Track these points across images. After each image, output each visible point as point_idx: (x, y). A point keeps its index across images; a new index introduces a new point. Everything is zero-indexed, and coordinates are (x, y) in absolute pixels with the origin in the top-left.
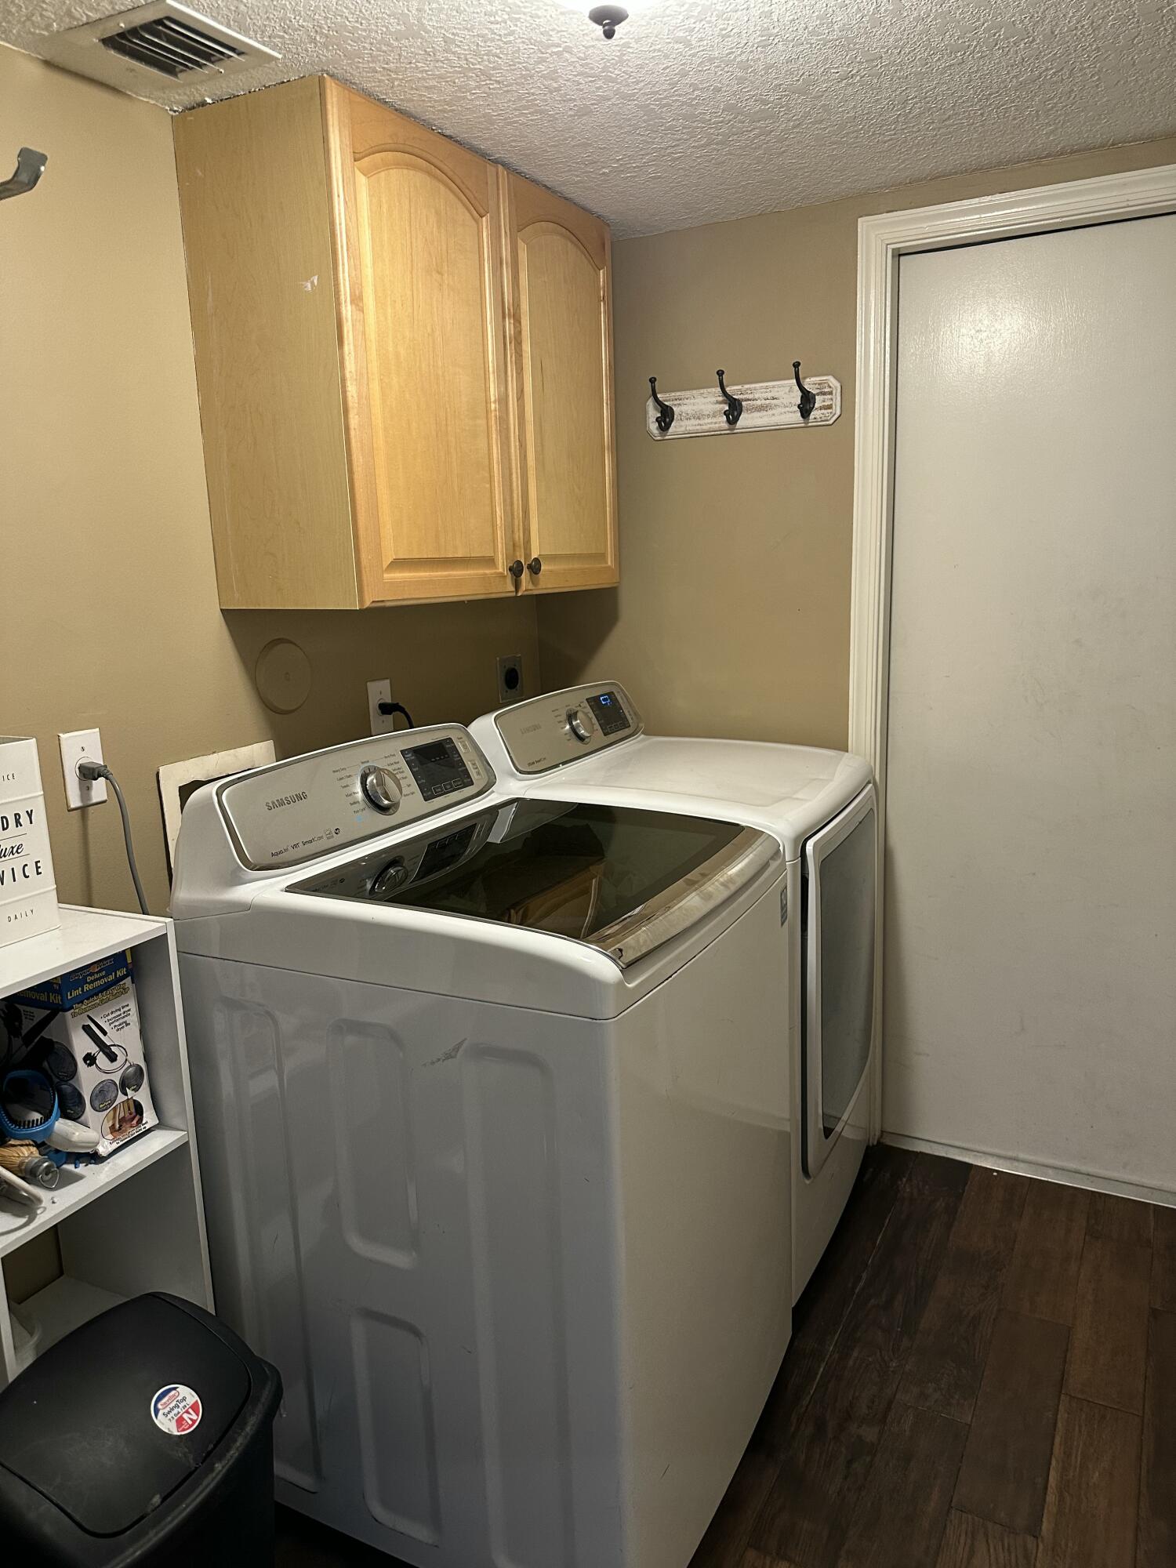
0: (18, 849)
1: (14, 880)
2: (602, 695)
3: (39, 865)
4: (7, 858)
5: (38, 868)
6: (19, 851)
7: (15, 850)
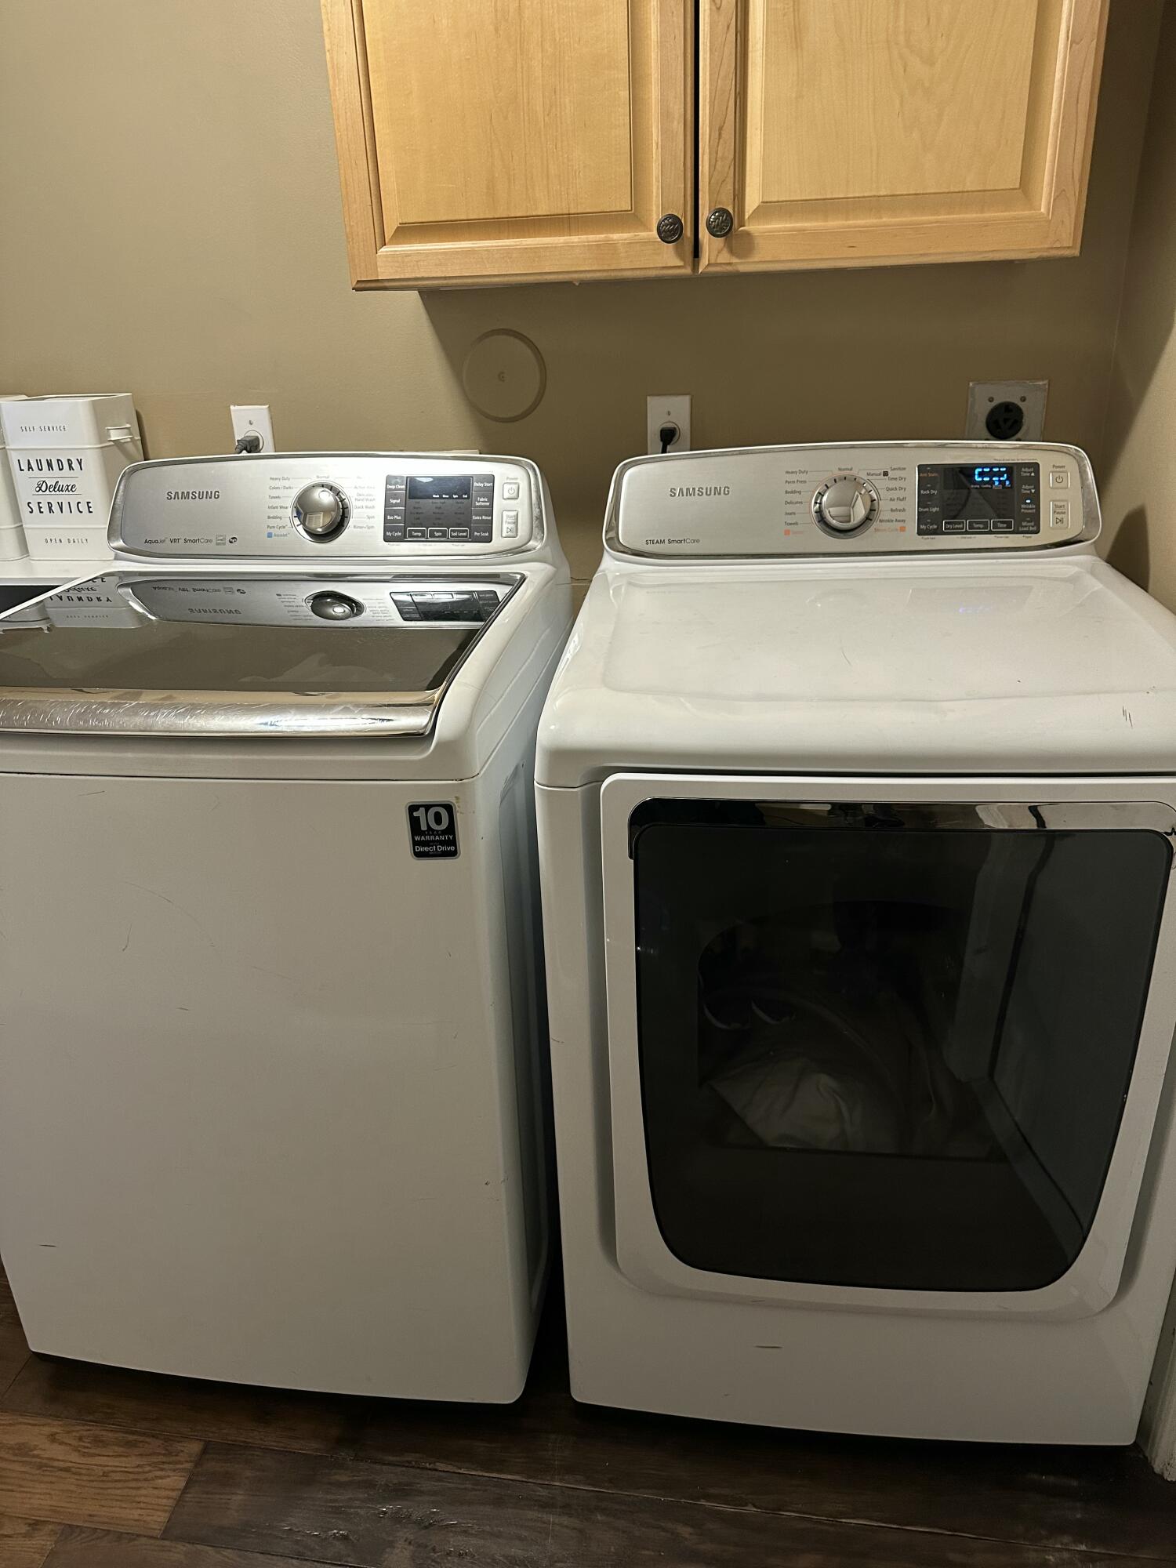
0: (72, 488)
1: (71, 512)
2: (983, 466)
3: (90, 505)
4: (64, 492)
5: (89, 507)
6: (73, 490)
7: (70, 488)
